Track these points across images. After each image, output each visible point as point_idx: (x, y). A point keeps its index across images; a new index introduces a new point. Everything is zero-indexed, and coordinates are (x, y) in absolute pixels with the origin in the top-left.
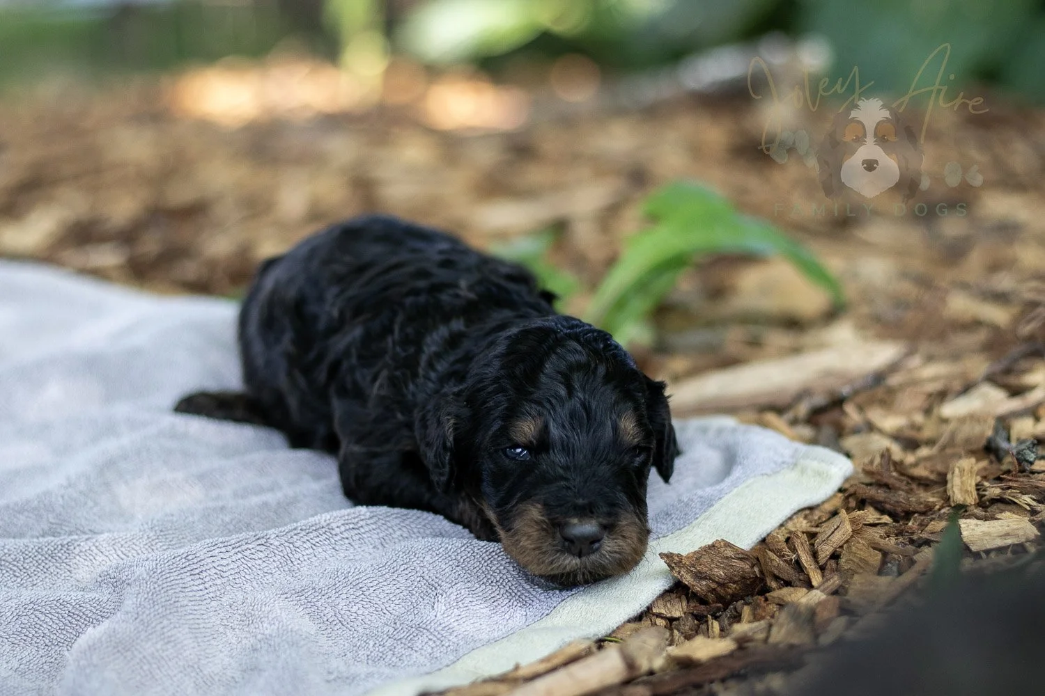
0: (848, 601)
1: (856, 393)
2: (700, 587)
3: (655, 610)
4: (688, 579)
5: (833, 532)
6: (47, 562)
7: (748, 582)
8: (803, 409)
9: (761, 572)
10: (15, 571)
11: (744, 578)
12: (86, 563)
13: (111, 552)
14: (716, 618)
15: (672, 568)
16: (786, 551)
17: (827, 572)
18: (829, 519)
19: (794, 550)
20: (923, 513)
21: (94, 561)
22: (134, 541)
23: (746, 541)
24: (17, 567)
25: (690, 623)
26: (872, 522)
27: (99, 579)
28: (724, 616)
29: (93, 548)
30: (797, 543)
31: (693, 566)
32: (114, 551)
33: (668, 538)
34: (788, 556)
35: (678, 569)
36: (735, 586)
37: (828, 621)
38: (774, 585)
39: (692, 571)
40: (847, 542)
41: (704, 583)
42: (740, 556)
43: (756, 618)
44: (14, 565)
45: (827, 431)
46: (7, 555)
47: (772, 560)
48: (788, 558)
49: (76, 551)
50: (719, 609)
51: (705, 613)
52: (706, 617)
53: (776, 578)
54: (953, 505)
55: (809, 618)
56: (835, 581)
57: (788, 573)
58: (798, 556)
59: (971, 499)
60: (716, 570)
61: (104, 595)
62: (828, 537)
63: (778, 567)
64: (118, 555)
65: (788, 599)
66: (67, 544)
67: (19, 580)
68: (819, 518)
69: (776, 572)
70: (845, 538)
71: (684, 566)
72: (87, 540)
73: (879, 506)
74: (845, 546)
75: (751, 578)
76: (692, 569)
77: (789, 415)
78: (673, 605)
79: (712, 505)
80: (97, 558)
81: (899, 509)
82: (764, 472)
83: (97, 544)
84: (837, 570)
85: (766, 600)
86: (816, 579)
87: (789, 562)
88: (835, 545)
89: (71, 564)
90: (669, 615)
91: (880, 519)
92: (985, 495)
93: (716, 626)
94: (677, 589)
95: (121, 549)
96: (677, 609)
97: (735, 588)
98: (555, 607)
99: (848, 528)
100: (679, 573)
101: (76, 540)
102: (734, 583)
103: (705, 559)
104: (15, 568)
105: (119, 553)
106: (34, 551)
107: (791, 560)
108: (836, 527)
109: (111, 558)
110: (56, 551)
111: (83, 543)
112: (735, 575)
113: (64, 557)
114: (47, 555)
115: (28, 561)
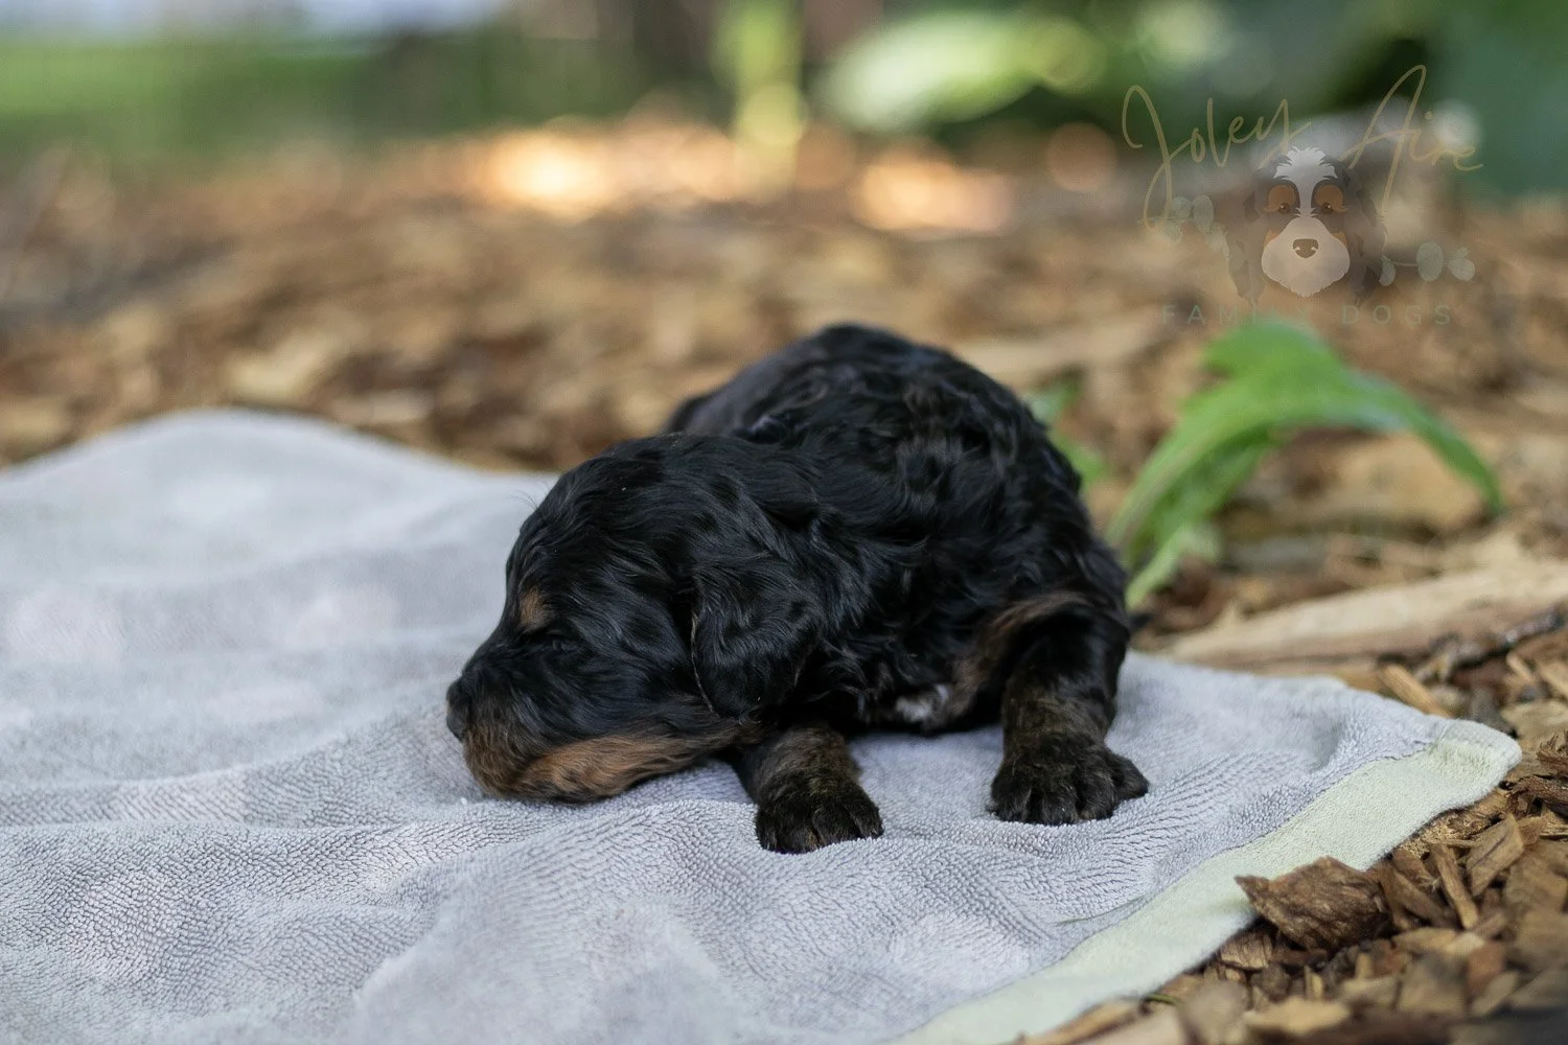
0: (1517, 951)
1: (1524, 639)
2: (1293, 927)
3: (1226, 958)
4: (1276, 915)
5: (1495, 848)
7: (1365, 919)
8: (1445, 662)
9: (1386, 905)
10: (272, 867)
11: (1359, 913)
12: (382, 865)
13: (420, 854)
14: (1317, 970)
15: (1253, 899)
16: (1424, 874)
17: (1486, 907)
18: (1487, 827)
19: (1435, 872)
21: (394, 862)
22: (455, 840)
23: (1361, 858)
24: (278, 862)
25: (1278, 977)
26: (1552, 834)
27: (401, 890)
28: (1329, 967)
29: (394, 845)
30: (1441, 863)
31: (1285, 896)
32: (425, 852)
33: (1244, 849)
34: (1426, 881)
35: (1261, 900)
36: (1344, 925)
37: (1488, 979)
38: (1404, 923)
39: (1282, 903)
40: (1516, 862)
41: (1300, 920)
42: (1355, 881)
43: (1377, 972)
44: (273, 859)
45: (1482, 695)
46: (263, 846)
47: (1402, 887)
48: (1426, 885)
49: (369, 846)
50: (1320, 958)
51: (1301, 963)
52: (1302, 968)
53: (1409, 914)
55: (1460, 975)
56: (1498, 920)
57: (1428, 907)
58: (1442, 881)
60: (1318, 901)
61: (408, 911)
62: (1488, 854)
63: (1411, 898)
64: (430, 858)
65: (1426, 945)
66: (355, 836)
67: (279, 882)
68: (1473, 826)
69: (1408, 905)
70: (1513, 856)
71: (1271, 895)
72: (385, 832)
73: (1563, 811)
74: (1513, 869)
75: (1368, 913)
76: (1283, 900)
77: (1426, 670)
78: (1252, 951)
79: (1312, 800)
80: (399, 859)
82: (1389, 755)
83: (400, 839)
84: (1502, 903)
85: (1394, 946)
86: (1469, 916)
87: (1428, 891)
88: (1497, 867)
89: (359, 863)
90: (1246, 965)
91: (1564, 829)
93: (1317, 983)
94: (1260, 928)
95: (436, 850)
96: (1258, 957)
97: (1346, 929)
98: (1073, 949)
99: (1518, 842)
100: (1263, 905)
101: (368, 833)
102: (1345, 920)
103: (1303, 886)
104: (274, 864)
105: (433, 855)
106: (305, 842)
107: (1431, 887)
108: (1499, 840)
109: (420, 860)
110: (338, 844)
111: (377, 838)
112: (1346, 910)
113: (349, 853)
114: (324, 849)
115: (295, 855)
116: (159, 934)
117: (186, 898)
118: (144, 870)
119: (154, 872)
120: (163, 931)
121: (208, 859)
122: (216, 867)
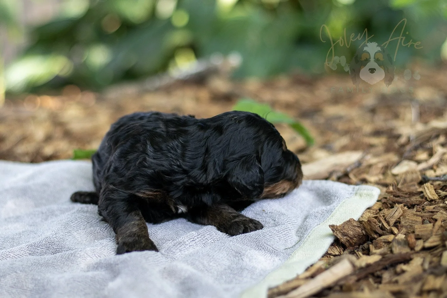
1: (352, 170)
2: (343, 239)
3: (329, 252)
5: (395, 213)
6: (67, 261)
7: (360, 237)
10: (54, 267)
11: (359, 235)
12: (84, 261)
15: (334, 231)
16: (377, 222)
17: (398, 227)
19: (380, 222)
20: (418, 205)
24: (55, 265)
29: (85, 254)
30: (381, 219)
34: (378, 224)
37: (414, 243)
38: (376, 236)
39: (341, 232)
41: (345, 237)
42: (359, 225)
43: (378, 247)
44: (53, 264)
46: (48, 261)
52: (354, 251)
54: (429, 200)
56: (405, 230)
57: (380, 231)
58: (383, 224)
59: (436, 197)
60: (350, 232)
62: (393, 215)
64: (96, 257)
65: (388, 239)
67: (58, 270)
69: (375, 231)
70: (400, 214)
71: (338, 230)
74: (402, 217)
75: (362, 235)
78: (335, 249)
80: (88, 259)
81: (409, 204)
83: (87, 252)
84: (402, 226)
85: (378, 241)
86: (395, 231)
88: (396, 218)
89: (78, 261)
90: (334, 254)
92: (441, 195)
94: (337, 242)
96: (336, 252)
97: (356, 240)
100: (336, 233)
102: (355, 238)
103: (346, 227)
104: (54, 266)
105: (97, 256)
106: (60, 257)
107: (380, 226)
108: (395, 211)
109: (94, 258)
110: (70, 256)
111: (80, 253)
112: (356, 234)
113: (74, 259)
114: (67, 259)
115: (59, 262)
116: (29, 289)
117: (33, 278)
118: (16, 272)
119: (19, 272)
120: (30, 288)
121: (34, 266)
122: (38, 268)
